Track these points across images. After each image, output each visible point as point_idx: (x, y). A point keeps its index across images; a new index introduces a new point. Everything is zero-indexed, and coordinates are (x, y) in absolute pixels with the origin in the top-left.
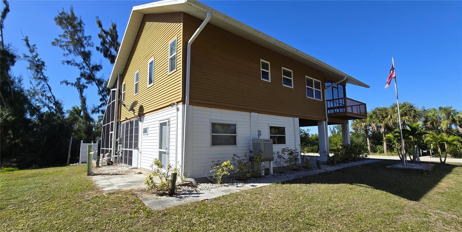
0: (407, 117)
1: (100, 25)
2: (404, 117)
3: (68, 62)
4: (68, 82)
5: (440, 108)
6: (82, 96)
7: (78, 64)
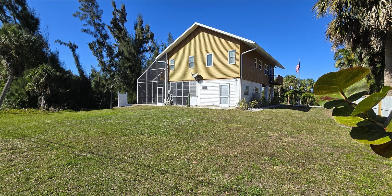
0: (292, 84)
1: (115, 6)
2: (291, 83)
3: (85, 31)
4: (62, 41)
5: (308, 80)
6: (75, 55)
7: (93, 33)
